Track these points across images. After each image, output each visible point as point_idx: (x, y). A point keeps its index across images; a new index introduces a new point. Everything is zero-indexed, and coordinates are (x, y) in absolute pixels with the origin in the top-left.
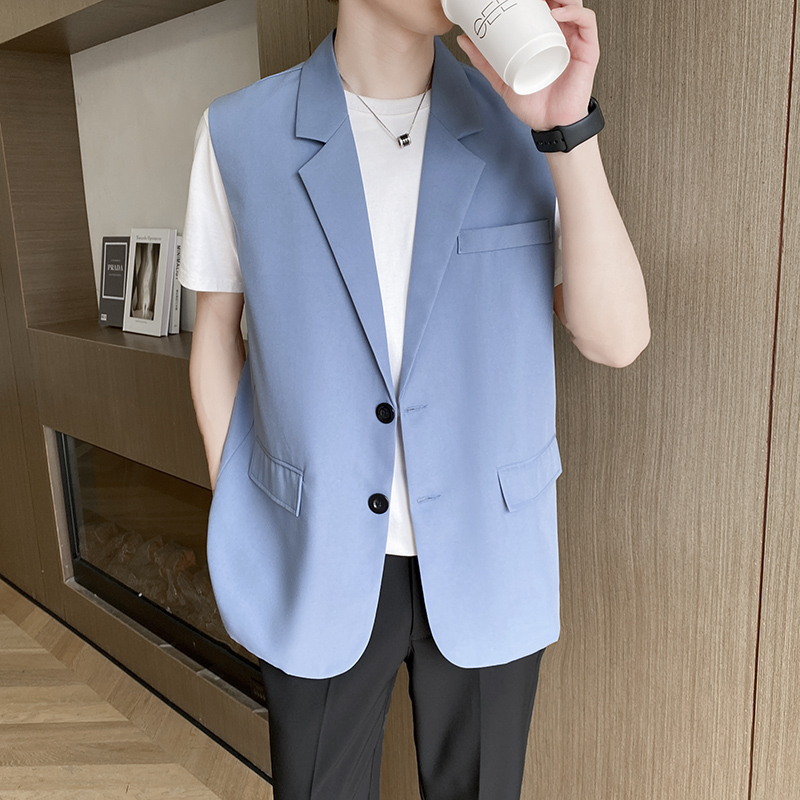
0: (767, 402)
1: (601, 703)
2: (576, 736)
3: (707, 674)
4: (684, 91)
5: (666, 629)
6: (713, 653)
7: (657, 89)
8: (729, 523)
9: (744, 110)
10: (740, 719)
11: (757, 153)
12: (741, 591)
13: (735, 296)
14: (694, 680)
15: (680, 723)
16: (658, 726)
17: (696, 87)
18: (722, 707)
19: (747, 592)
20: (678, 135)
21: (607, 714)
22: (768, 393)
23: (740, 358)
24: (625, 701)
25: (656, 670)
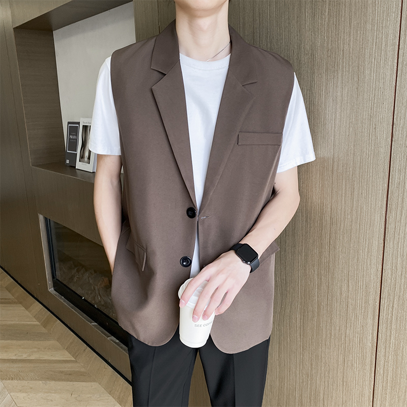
0: (384, 220)
1: (298, 369)
2: (286, 384)
3: (351, 358)
4: (343, 54)
5: (331, 334)
6: (354, 348)
7: (330, 52)
8: (363, 282)
9: (374, 65)
10: (367, 383)
11: (381, 88)
12: (369, 317)
13: (368, 164)
14: (344, 361)
15: (337, 383)
16: (326, 383)
17: (349, 52)
18: (358, 376)
19: (372, 318)
20: (340, 77)
21: (301, 374)
22: (384, 215)
23: (370, 196)
24: (310, 369)
25: (325, 354)
